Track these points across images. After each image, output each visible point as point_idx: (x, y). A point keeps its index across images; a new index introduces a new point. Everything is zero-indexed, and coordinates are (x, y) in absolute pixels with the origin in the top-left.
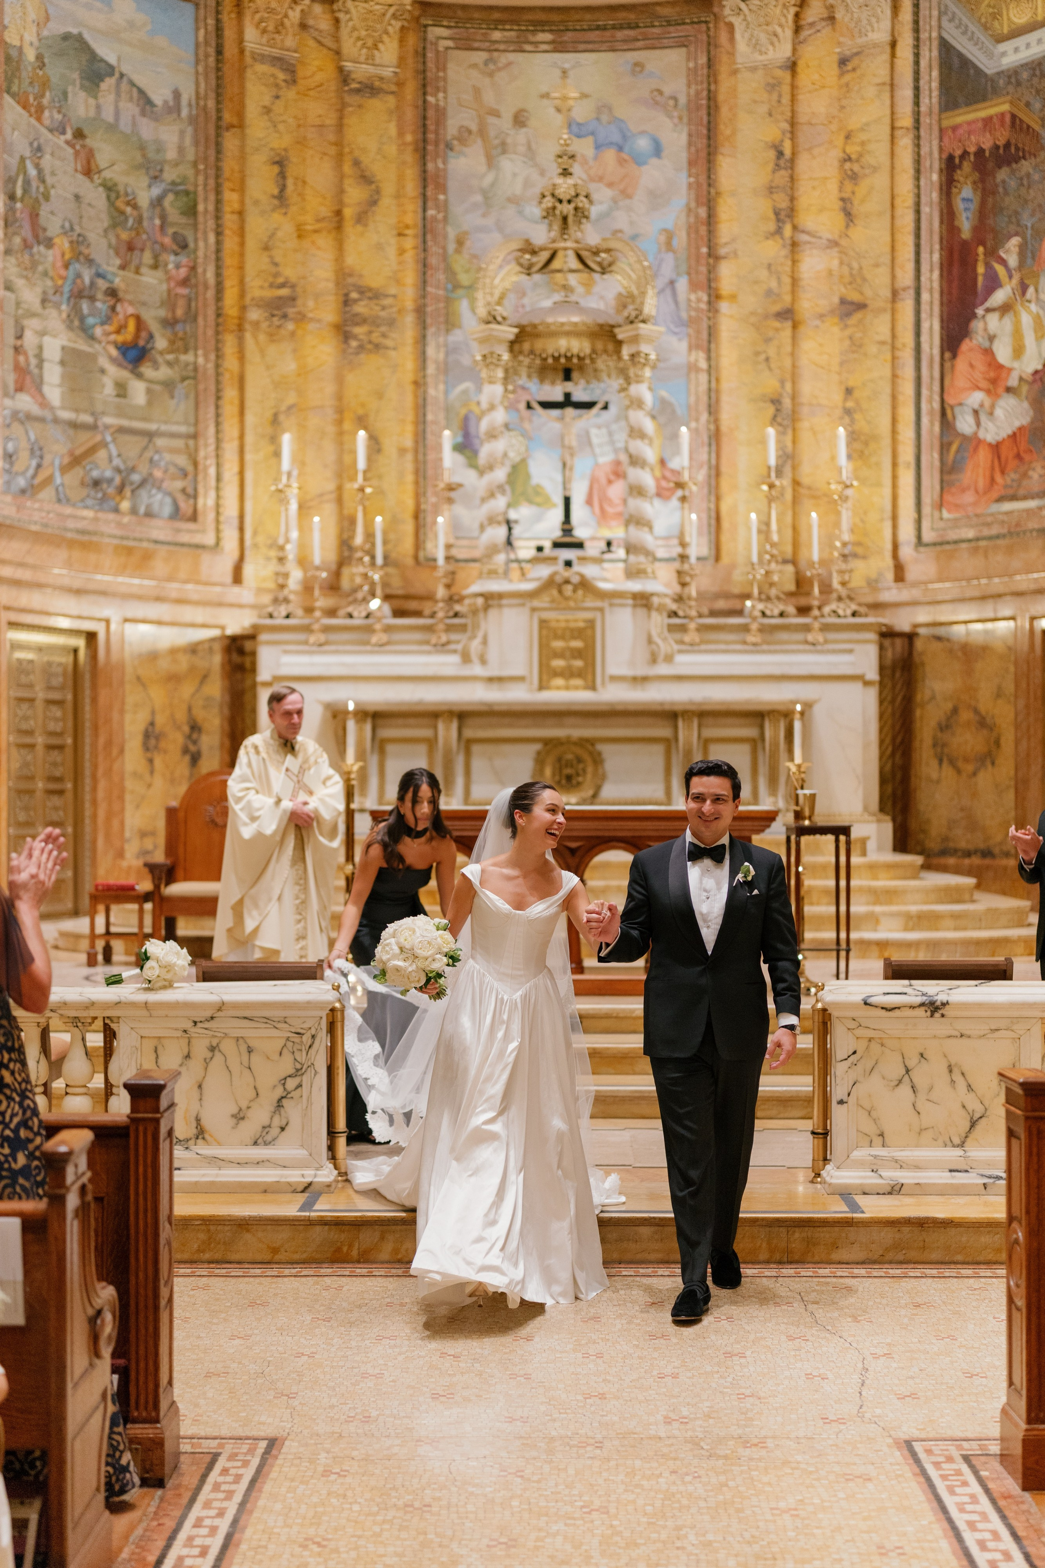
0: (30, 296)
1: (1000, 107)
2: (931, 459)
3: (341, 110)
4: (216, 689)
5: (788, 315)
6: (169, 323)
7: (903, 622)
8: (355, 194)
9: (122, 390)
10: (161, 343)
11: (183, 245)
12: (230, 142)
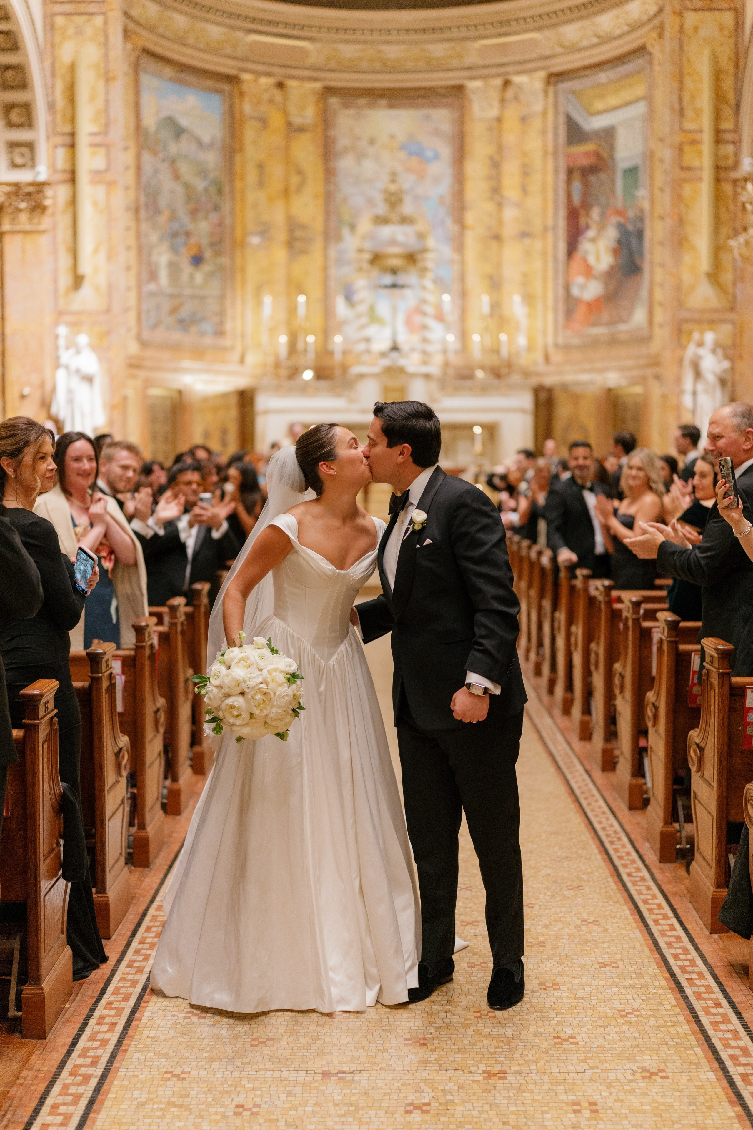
0: (154, 238)
1: (590, 147)
2: (561, 307)
3: (288, 139)
4: (233, 413)
5: (497, 238)
6: (212, 245)
7: (548, 381)
8: (295, 180)
9: (192, 277)
10: (208, 254)
11: (216, 208)
12: (238, 158)
